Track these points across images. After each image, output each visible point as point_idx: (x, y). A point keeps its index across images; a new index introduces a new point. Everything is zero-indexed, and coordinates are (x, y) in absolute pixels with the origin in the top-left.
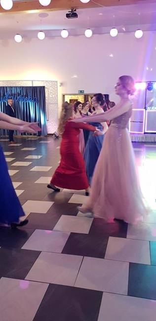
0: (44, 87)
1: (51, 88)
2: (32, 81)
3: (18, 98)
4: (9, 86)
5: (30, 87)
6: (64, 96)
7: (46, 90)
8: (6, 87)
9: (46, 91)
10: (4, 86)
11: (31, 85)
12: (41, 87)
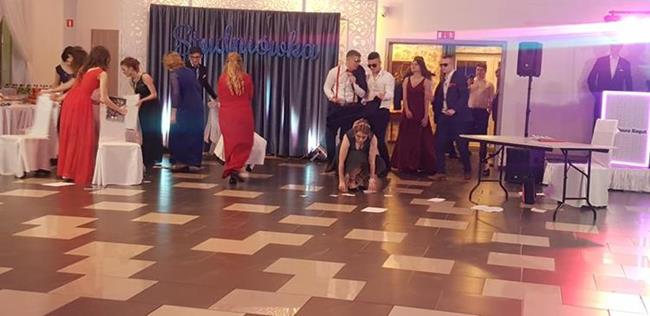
0: (337, 17)
1: (357, 21)
3: (258, 42)
4: (237, 7)
5: (297, 14)
6: (391, 44)
7: (343, 25)
8: (226, 11)
9: (341, 27)
10: (220, 6)
11: (299, 9)
12: (329, 15)
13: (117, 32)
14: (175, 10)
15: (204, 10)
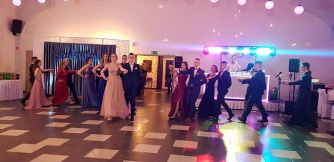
1: (122, 48)
2: (103, 39)
5: (100, 45)
7: (117, 49)
12: (112, 46)
13: (33, 51)
14: (54, 43)
15: (65, 43)
